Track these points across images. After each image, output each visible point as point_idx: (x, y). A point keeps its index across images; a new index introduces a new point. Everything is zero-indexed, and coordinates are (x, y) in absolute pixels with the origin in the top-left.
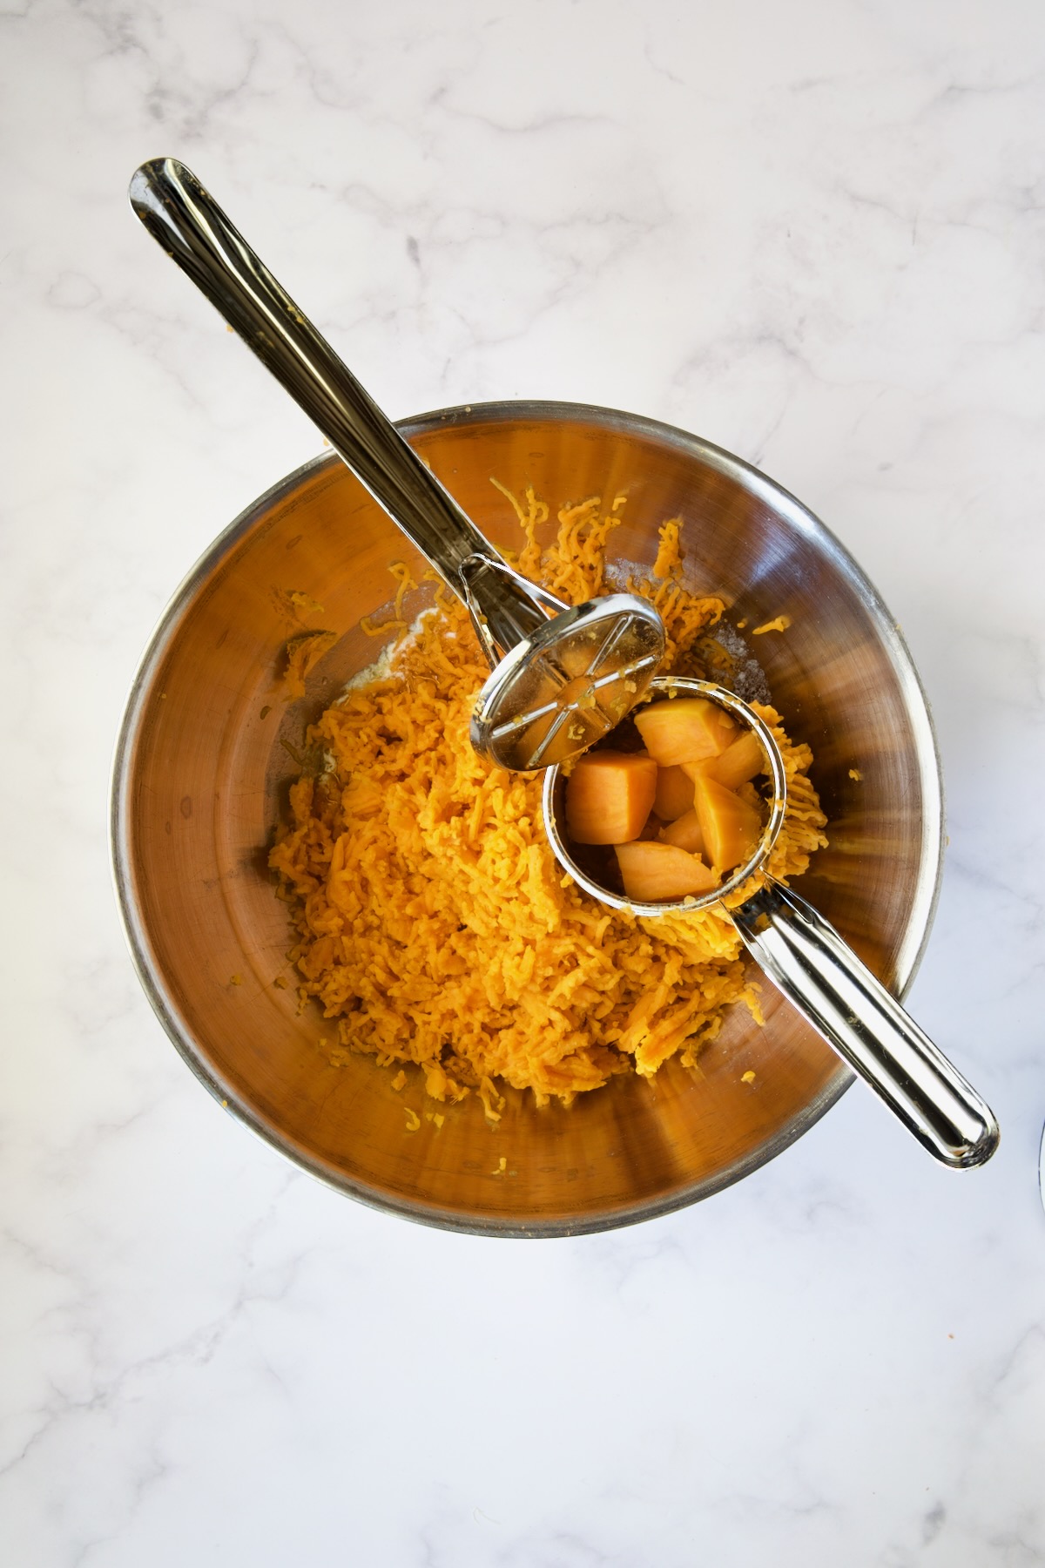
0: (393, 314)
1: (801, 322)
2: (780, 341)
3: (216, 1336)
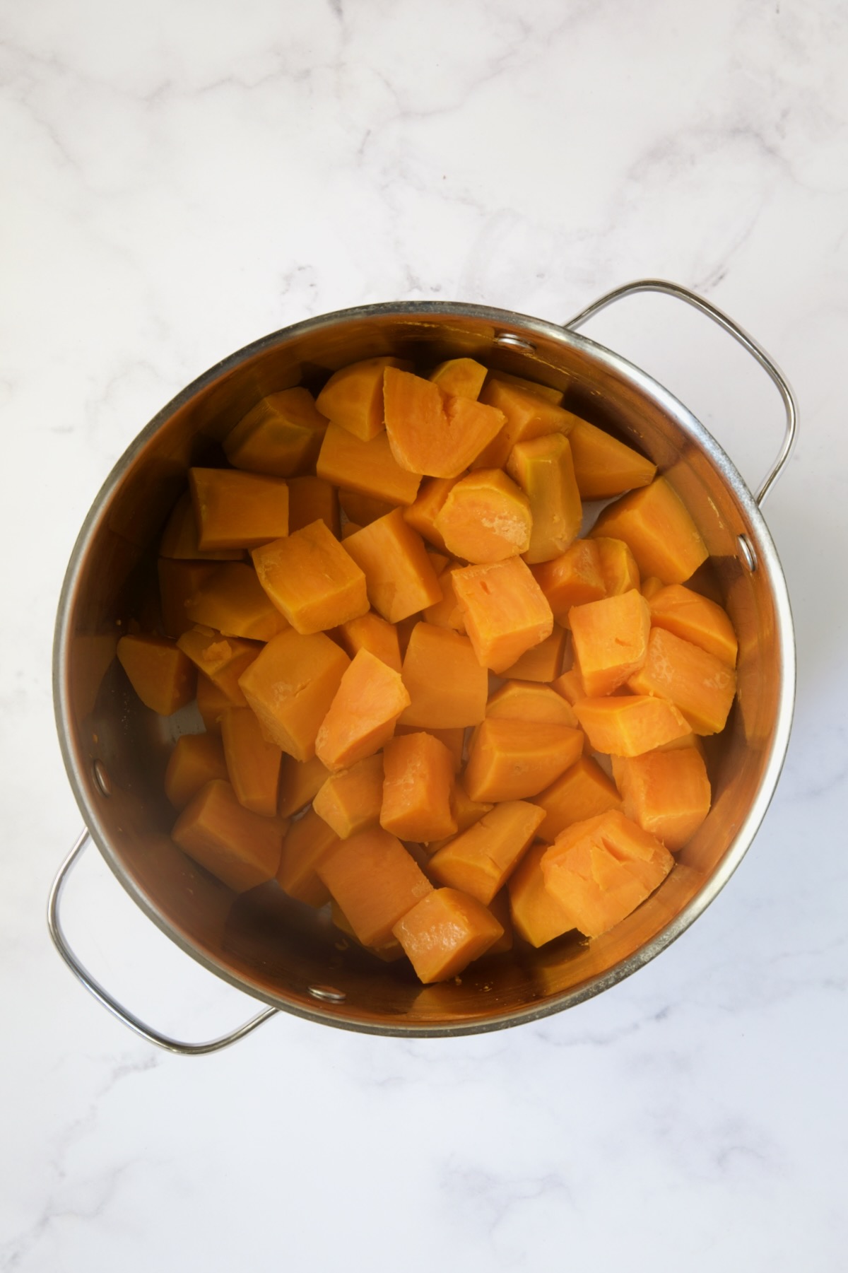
0: (307, 73)
1: (785, 114)
2: (757, 135)
3: (15, 1256)
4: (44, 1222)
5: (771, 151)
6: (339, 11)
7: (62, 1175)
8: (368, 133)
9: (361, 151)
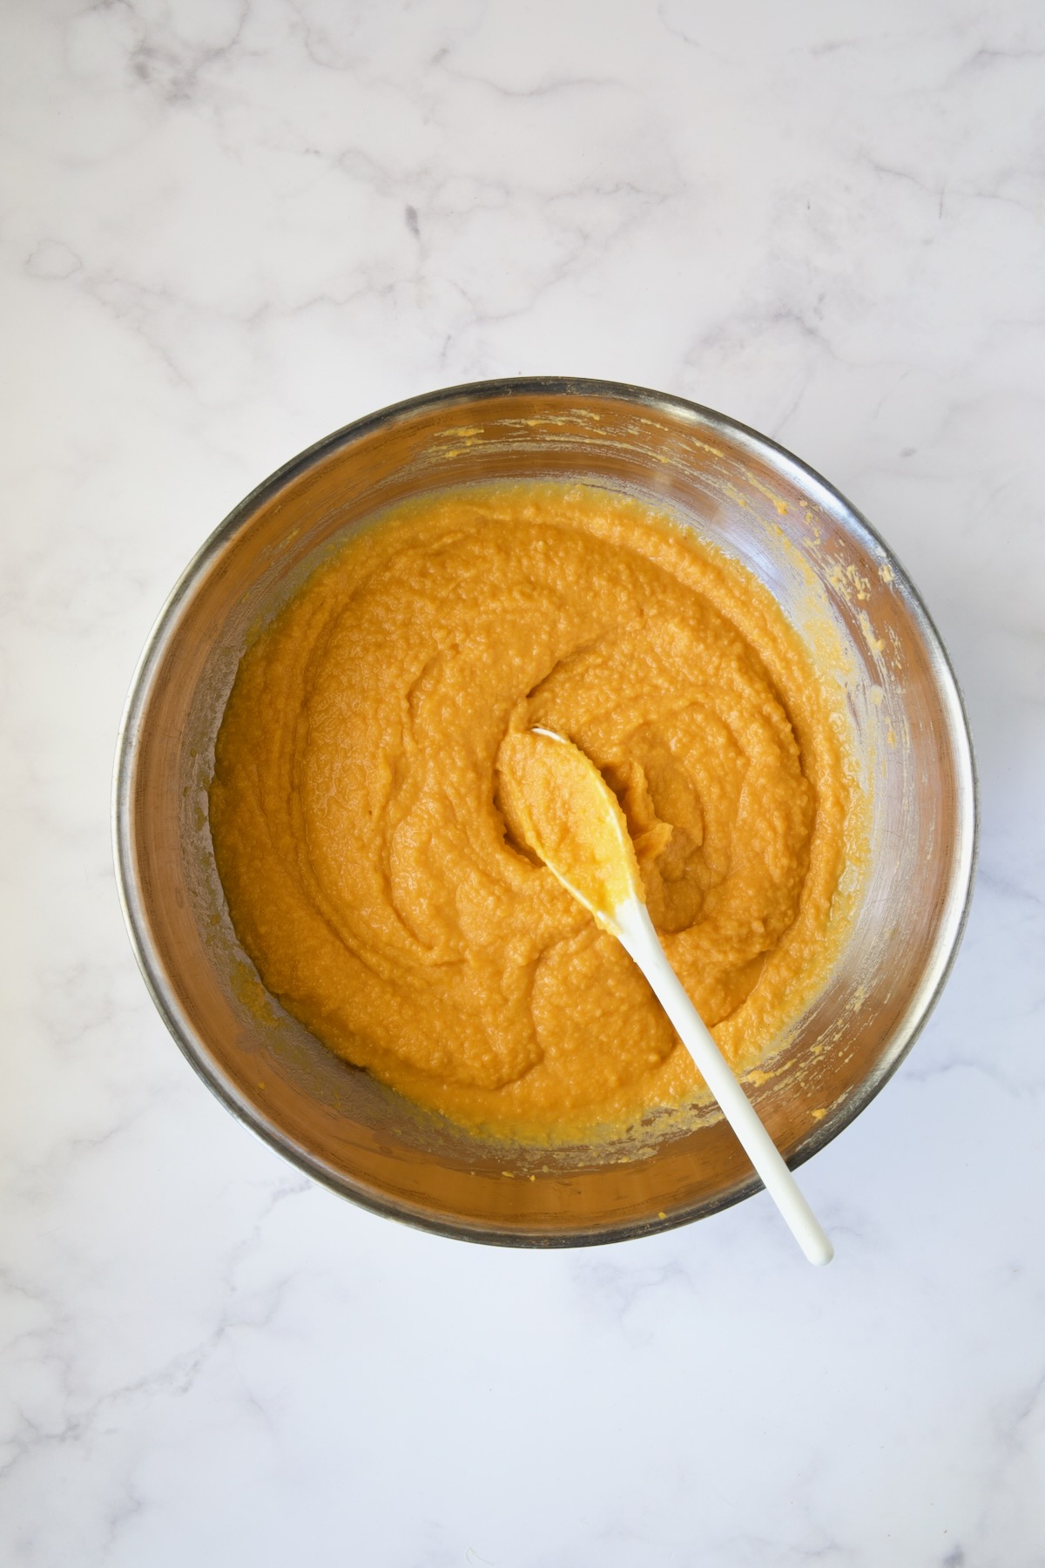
0: (391, 288)
1: (821, 298)
2: (798, 319)
3: (196, 1364)
4: (220, 1332)
5: (811, 332)
6: (416, 231)
7: (233, 1289)
8: (449, 337)
9: (444, 355)
